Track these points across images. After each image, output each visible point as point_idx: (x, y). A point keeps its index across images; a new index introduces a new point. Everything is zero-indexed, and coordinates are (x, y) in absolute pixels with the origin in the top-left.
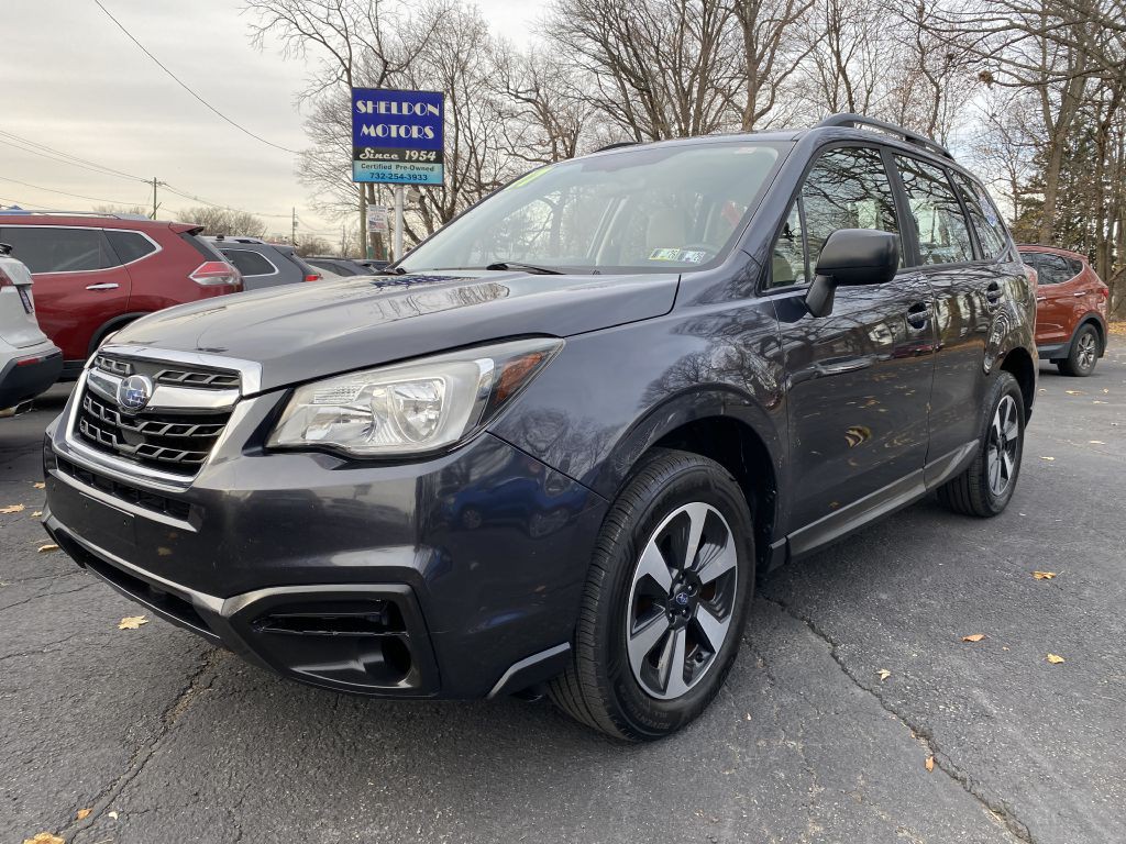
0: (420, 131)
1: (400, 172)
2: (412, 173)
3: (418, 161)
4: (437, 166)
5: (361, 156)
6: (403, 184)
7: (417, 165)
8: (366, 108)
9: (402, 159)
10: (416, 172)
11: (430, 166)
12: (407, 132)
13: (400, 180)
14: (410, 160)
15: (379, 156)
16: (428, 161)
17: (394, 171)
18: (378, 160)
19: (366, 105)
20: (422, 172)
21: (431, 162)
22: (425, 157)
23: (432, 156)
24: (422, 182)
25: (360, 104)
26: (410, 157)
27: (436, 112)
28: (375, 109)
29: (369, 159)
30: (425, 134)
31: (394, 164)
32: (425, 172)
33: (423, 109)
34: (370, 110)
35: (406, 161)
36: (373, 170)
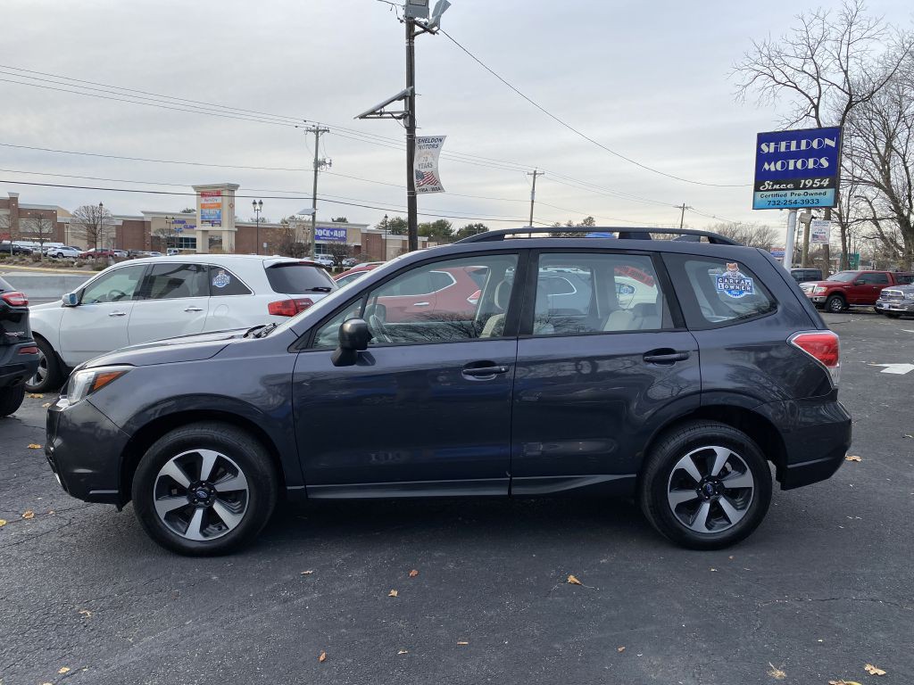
0: (815, 163)
1: (794, 198)
2: (805, 198)
3: (811, 187)
4: (830, 192)
5: (761, 188)
6: (797, 209)
7: (810, 191)
8: (769, 148)
9: (797, 188)
10: (809, 197)
11: (822, 191)
12: (804, 164)
13: (793, 205)
14: (805, 187)
15: (777, 187)
16: (821, 187)
17: (788, 198)
18: (776, 190)
19: (768, 146)
20: (814, 197)
21: (824, 188)
22: (818, 184)
23: (826, 182)
24: (814, 205)
25: (764, 147)
26: (805, 185)
27: (832, 144)
28: (776, 149)
29: (768, 190)
30: (821, 164)
31: (789, 193)
32: (817, 197)
33: (820, 143)
34: (772, 150)
35: (801, 189)
36: (770, 199)
